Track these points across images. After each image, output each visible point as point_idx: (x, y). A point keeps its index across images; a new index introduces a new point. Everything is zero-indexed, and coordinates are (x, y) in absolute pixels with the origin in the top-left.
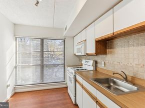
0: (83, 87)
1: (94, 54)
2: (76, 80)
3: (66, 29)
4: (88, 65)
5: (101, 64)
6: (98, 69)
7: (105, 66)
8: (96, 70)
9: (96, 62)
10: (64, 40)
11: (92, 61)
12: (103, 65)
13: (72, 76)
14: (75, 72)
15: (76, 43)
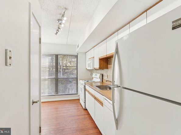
0: (89, 93)
1: (98, 68)
2: (85, 90)
3: (78, 47)
4: (96, 78)
5: (105, 76)
6: (103, 81)
7: (107, 78)
8: (102, 81)
9: (103, 75)
10: (77, 56)
11: (99, 74)
12: (106, 77)
13: (83, 87)
14: (85, 83)
15: (87, 59)
